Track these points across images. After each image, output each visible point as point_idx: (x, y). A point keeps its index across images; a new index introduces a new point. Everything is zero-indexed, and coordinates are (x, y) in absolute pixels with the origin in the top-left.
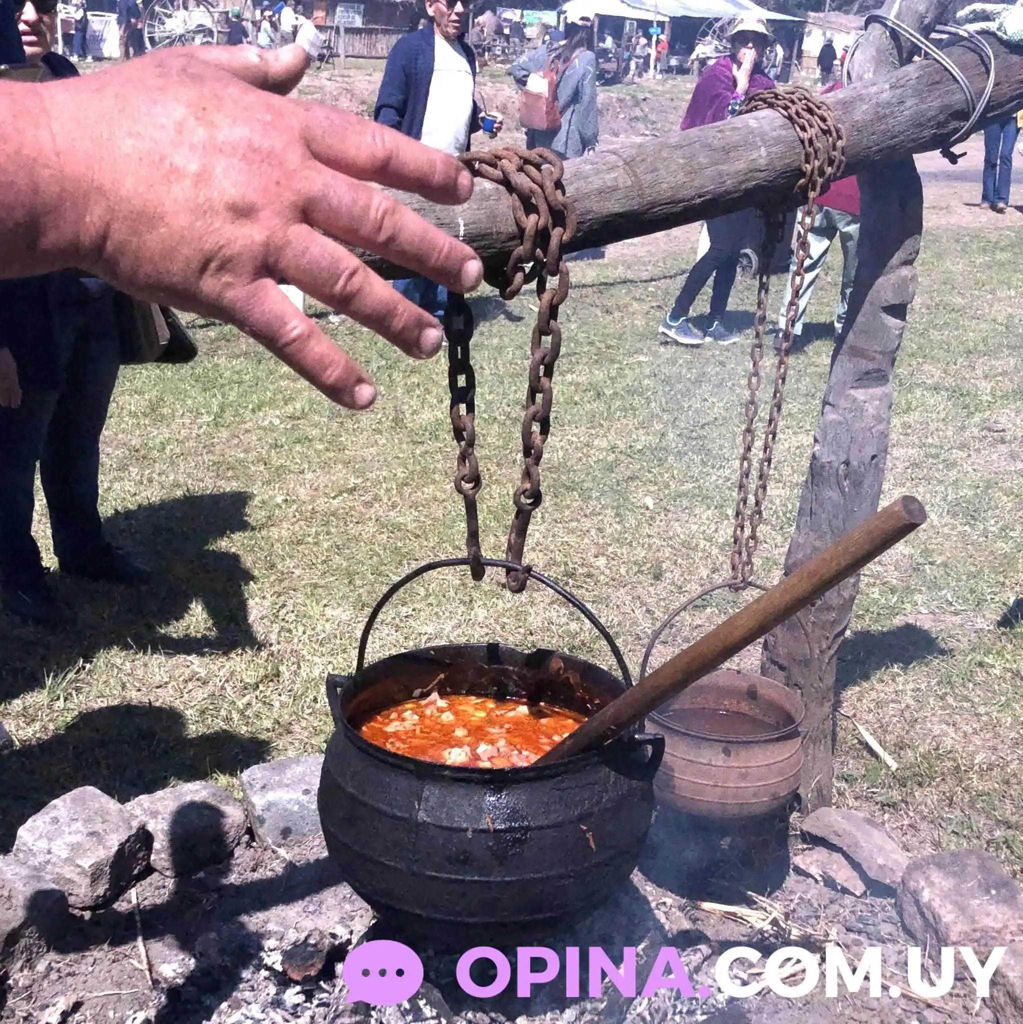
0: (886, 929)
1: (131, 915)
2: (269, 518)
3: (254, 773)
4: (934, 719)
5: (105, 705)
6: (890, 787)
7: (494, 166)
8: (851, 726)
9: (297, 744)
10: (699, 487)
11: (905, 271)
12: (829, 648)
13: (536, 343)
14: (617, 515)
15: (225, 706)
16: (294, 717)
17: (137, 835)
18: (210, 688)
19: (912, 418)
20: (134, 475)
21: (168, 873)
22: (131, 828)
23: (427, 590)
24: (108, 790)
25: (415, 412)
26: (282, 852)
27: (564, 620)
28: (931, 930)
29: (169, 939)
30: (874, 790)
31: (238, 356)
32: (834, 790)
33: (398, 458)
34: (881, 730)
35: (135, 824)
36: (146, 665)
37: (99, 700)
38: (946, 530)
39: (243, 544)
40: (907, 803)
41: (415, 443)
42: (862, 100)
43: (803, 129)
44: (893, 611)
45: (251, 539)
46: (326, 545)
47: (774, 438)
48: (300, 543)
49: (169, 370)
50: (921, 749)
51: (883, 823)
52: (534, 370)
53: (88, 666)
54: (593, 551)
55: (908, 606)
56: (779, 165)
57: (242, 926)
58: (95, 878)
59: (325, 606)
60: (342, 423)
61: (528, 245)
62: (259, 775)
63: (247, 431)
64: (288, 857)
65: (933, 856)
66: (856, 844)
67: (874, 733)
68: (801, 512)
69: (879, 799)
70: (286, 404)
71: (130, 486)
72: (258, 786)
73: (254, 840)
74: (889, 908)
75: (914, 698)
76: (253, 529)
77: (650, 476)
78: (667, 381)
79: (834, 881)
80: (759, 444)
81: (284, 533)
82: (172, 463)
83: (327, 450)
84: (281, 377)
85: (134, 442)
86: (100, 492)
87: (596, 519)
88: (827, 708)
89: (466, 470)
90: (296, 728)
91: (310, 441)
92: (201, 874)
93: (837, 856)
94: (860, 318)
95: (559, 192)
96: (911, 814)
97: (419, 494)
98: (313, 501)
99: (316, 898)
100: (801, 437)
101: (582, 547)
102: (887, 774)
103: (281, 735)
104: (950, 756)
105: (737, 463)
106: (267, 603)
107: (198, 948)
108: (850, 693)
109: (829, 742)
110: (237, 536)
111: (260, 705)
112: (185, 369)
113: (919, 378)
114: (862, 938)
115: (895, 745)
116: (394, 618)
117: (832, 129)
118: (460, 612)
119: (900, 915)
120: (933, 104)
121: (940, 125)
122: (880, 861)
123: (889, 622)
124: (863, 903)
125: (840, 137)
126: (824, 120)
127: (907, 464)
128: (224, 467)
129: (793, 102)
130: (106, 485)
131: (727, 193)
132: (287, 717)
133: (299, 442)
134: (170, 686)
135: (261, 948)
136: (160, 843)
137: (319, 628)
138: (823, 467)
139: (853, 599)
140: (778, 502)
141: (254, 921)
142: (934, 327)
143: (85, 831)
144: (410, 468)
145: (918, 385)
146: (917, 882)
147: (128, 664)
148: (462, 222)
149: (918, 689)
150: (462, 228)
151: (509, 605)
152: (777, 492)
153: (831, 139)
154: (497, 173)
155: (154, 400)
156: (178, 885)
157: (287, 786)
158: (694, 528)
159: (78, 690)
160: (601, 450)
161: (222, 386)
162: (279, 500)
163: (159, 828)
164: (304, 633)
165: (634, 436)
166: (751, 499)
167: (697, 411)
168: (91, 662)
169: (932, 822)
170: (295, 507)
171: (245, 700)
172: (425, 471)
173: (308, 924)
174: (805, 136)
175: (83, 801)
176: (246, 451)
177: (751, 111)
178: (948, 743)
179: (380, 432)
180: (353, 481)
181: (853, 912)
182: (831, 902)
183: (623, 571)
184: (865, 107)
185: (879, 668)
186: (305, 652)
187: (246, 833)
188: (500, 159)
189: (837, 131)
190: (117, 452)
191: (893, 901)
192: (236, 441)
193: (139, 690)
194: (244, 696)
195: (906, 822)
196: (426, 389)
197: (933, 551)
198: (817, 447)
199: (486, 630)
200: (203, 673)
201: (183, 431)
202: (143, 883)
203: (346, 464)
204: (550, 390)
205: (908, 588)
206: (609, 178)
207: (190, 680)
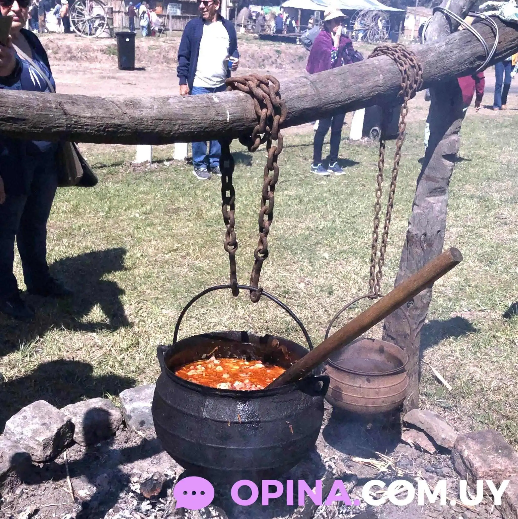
0: (446, 470)
1: (64, 465)
2: (134, 264)
3: (125, 394)
4: (471, 364)
5: (50, 360)
6: (448, 398)
7: (245, 84)
8: (428, 368)
9: (148, 378)
10: (352, 248)
11: (454, 137)
12: (417, 328)
13: (266, 174)
14: (310, 262)
15: (112, 359)
16: (146, 365)
17: (66, 424)
18: (103, 350)
19: (460, 212)
20: (65, 243)
21: (82, 444)
22: (63, 421)
23: (214, 300)
24: (52, 403)
25: (207, 210)
26: (140, 433)
27: (283, 315)
28: (468, 471)
29: (83, 477)
30: (440, 400)
31: (118, 182)
32: (420, 400)
33: (199, 233)
34: (444, 369)
35: (66, 419)
36: (71, 339)
37: (47, 357)
38: (477, 269)
39: (120, 278)
40: (456, 407)
41: (208, 226)
42: (431, 51)
43: (401, 65)
44: (450, 310)
45: (124, 275)
46: (162, 278)
47: (389, 222)
48: (149, 277)
49: (83, 190)
50: (464, 380)
51: (445, 417)
52: (265, 188)
53: (42, 339)
54: (298, 280)
55: (458, 308)
56: (389, 84)
57: (120, 471)
58: (45, 447)
59: (162, 308)
60: (171, 216)
61: (262, 124)
62: (129, 394)
63: (122, 220)
64: (144, 436)
65: (469, 433)
66: (431, 428)
67: (440, 372)
68: (402, 260)
69: (443, 405)
70: (142, 206)
71: (62, 248)
72: (128, 400)
73: (126, 427)
74: (448, 460)
75: (460, 354)
76: (126, 269)
77: (326, 242)
78: (336, 194)
79: (420, 447)
80: (382, 226)
81: (141, 272)
82: (84, 236)
83: (164, 230)
84: (140, 193)
85: (65, 226)
86: (47, 251)
87: (300, 264)
88: (416, 359)
89: (230, 240)
90: (147, 370)
91: (155, 225)
92: (99, 445)
93: (422, 434)
94: (431, 161)
95: (278, 98)
96: (459, 412)
97: (210, 252)
98: (156, 255)
99: (157, 456)
100: (403, 222)
101: (293, 278)
102: (446, 393)
103: (140, 374)
104: (479, 383)
105: (371, 235)
106: (132, 307)
107: (98, 482)
108: (428, 352)
109: (417, 377)
110: (118, 273)
111: (129, 359)
112: (91, 189)
113: (463, 192)
114: (434, 475)
115: (451, 378)
116: (197, 315)
117: (416, 65)
118: (230, 311)
119: (453, 463)
120: (468, 52)
121: (471, 63)
122: (443, 436)
123: (447, 315)
124: (434, 457)
125: (420, 69)
126: (412, 60)
127: (457, 236)
128: (111, 238)
129: (397, 52)
130: (51, 248)
131: (363, 98)
132: (143, 365)
133: (149, 226)
134: (83, 349)
135: (130, 482)
136: (78, 429)
137: (159, 320)
138: (413, 236)
139: (428, 303)
140: (391, 255)
141: (126, 468)
142: (471, 167)
143: (40, 423)
144: (205, 238)
145: (463, 196)
146: (462, 446)
147: (62, 338)
148: (228, 113)
149: (463, 349)
150: (228, 116)
151: (255, 308)
152: (392, 250)
153: (415, 70)
154: (247, 88)
155: (75, 205)
156: (87, 450)
157: (143, 399)
158: (349, 268)
159: (37, 352)
160: (301, 229)
161: (110, 197)
162: (139, 255)
163: (78, 421)
164: (151, 322)
165: (319, 222)
166: (379, 254)
167: (351, 210)
168: (43, 337)
169: (469, 416)
170: (147, 259)
171: (121, 356)
172: (213, 240)
173: (154, 469)
174: (402, 69)
175: (39, 407)
176: (122, 230)
177: (375, 56)
178: (477, 377)
179: (190, 221)
180: (176, 245)
181: (429, 462)
182: (419, 457)
183: (313, 290)
184: (433, 54)
185: (443, 339)
186: (152, 332)
187: (122, 424)
188: (248, 81)
189: (419, 66)
190: (56, 231)
191: (450, 456)
192: (117, 225)
193: (68, 352)
194: (121, 354)
195: (456, 417)
196: (213, 199)
197: (470, 279)
198: (410, 227)
199: (244, 321)
200: (100, 343)
201: (90, 221)
202: (70, 449)
203: (173, 237)
204: (273, 198)
205: (457, 298)
206: (303, 91)
207: (94, 346)
